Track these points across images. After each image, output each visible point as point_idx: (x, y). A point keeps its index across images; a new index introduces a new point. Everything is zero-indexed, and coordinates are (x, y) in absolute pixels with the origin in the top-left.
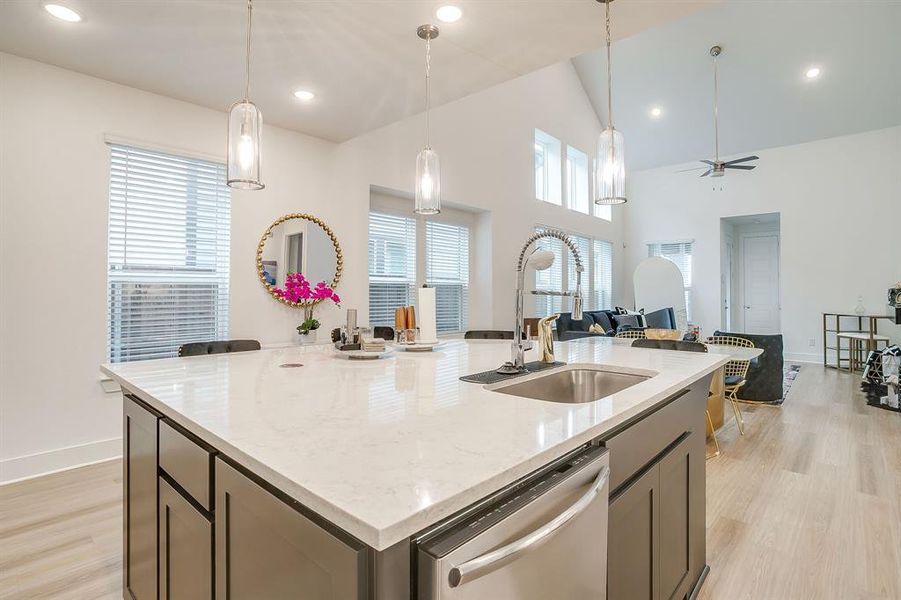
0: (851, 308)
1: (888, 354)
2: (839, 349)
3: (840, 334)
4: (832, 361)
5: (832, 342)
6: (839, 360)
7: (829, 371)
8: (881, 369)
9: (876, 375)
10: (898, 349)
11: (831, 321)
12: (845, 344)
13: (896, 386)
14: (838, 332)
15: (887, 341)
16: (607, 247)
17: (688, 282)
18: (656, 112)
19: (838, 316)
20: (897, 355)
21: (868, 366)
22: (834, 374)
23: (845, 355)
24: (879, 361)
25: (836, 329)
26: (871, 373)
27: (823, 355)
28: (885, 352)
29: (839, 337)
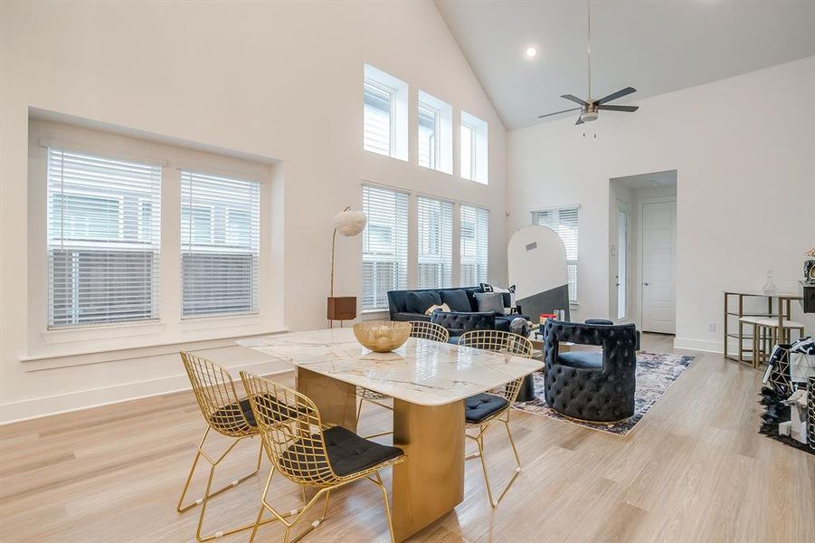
0: (758, 286)
1: (798, 351)
2: (741, 338)
3: (744, 319)
4: (734, 352)
5: (733, 328)
6: (742, 351)
7: (729, 363)
8: (788, 371)
9: (781, 380)
10: (811, 345)
11: (732, 303)
12: (748, 330)
13: (803, 409)
14: (741, 315)
15: (802, 329)
16: (484, 215)
17: (572, 255)
18: (531, 52)
19: (741, 296)
20: (811, 353)
21: (771, 367)
22: (734, 367)
23: (748, 344)
24: (785, 360)
25: (738, 312)
26: (774, 376)
27: (723, 342)
28: (794, 348)
29: (741, 323)
